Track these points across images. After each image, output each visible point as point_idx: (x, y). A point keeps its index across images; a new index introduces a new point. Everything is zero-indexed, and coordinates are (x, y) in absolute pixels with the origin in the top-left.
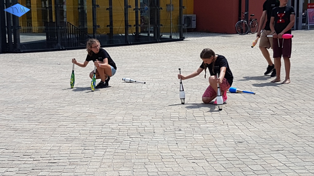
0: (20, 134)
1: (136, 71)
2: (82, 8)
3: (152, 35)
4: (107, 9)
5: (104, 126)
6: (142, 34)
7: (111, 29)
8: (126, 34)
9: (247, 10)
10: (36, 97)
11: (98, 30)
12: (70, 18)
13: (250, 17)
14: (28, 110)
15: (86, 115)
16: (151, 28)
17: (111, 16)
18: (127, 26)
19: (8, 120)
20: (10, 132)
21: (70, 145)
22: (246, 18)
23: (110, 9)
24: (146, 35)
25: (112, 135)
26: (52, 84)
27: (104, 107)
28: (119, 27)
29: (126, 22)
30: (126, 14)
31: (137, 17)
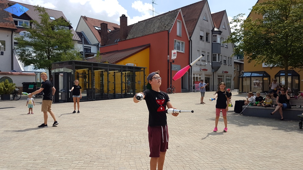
0: (82, 144)
1: (127, 111)
2: (102, 83)
3: (132, 94)
4: (113, 83)
5: (119, 139)
6: (128, 93)
7: (115, 91)
8: (121, 93)
9: (171, 84)
10: (85, 124)
11: (109, 92)
12: (96, 86)
13: (172, 87)
14: (83, 131)
15: (110, 133)
16: (131, 90)
17: (115, 85)
18: (122, 90)
19: (75, 136)
20: (77, 142)
21: (105, 149)
22: (171, 87)
23: (114, 83)
24: (130, 93)
25: (123, 143)
26: (92, 117)
27: (117, 129)
28: (118, 91)
29: (122, 89)
30: (122, 84)
31: (126, 85)
